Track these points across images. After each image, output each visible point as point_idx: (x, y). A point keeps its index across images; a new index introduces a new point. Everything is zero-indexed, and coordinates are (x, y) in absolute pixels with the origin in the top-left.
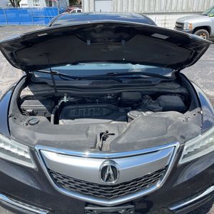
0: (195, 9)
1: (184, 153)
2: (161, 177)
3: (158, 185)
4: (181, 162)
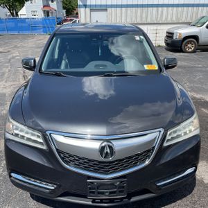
0: (184, 20)
1: (168, 137)
2: (149, 157)
3: (147, 162)
4: (165, 144)
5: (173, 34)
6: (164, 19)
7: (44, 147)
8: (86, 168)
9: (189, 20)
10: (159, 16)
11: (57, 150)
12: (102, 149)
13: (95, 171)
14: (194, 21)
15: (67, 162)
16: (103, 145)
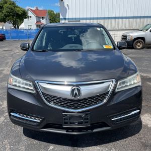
5: (126, 36)
6: (120, 27)
7: (34, 92)
8: (62, 105)
9: (138, 27)
10: (116, 25)
11: (43, 93)
12: (73, 90)
13: (68, 107)
14: (141, 28)
15: (49, 102)
16: (73, 88)
